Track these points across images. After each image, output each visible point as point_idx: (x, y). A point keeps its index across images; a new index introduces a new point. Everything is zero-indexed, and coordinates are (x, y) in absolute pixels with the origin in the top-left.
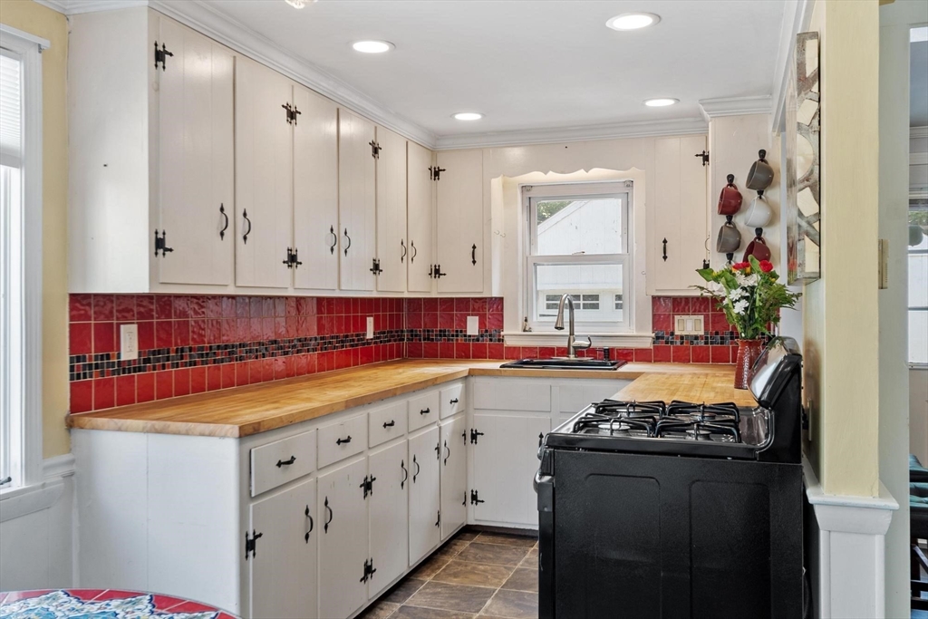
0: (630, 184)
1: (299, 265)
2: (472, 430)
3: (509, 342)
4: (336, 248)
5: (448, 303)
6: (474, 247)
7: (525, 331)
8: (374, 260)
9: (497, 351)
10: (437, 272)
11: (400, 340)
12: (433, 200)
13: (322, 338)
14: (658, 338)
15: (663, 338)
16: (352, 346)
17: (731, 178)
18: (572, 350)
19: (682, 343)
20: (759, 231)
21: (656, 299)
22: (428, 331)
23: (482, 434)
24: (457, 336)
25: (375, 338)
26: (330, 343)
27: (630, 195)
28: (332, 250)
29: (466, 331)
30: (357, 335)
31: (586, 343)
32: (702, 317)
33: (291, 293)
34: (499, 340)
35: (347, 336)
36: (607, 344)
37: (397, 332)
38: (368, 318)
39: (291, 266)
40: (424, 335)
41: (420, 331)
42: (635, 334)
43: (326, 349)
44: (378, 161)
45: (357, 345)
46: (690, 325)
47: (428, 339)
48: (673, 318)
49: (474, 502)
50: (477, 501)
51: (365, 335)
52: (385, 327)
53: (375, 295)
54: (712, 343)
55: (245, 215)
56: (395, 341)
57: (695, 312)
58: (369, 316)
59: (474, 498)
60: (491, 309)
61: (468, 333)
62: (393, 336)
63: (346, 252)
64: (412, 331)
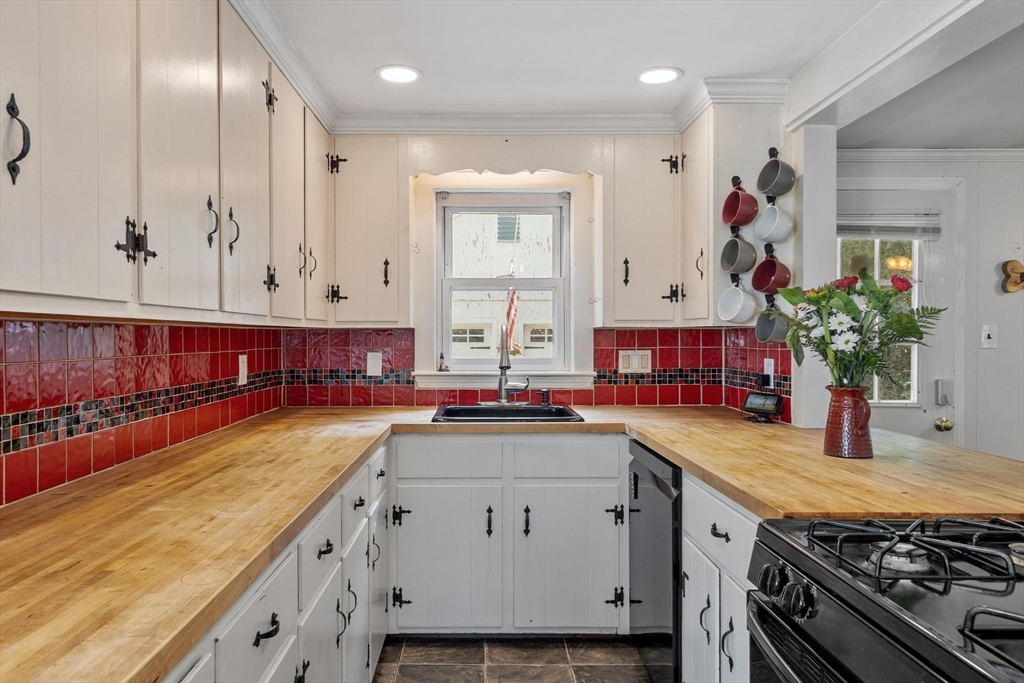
0: (567, 196)
1: (150, 258)
2: (394, 507)
3: (420, 384)
4: (215, 236)
5: (343, 338)
6: (386, 263)
7: (441, 370)
8: (269, 269)
9: (410, 398)
10: (335, 294)
11: (277, 384)
12: (332, 197)
13: (177, 391)
14: (599, 377)
15: (605, 377)
16: (220, 397)
17: (736, 181)
18: (504, 393)
19: (627, 382)
20: (769, 248)
21: (598, 332)
22: (315, 371)
23: (409, 512)
24: (354, 377)
25: (249, 383)
26: (189, 396)
27: (565, 210)
28: (210, 239)
29: (365, 371)
30: (227, 382)
31: (522, 385)
32: (649, 353)
33: (133, 311)
34: (409, 382)
35: (213, 384)
36: (544, 386)
37: (274, 373)
38: (240, 357)
39: (134, 259)
40: (309, 377)
41: (304, 372)
42: (573, 372)
43: (183, 406)
44: (273, 116)
45: (227, 396)
46: (636, 362)
47: (315, 382)
48: (617, 354)
49: (398, 604)
50: (402, 602)
51: (235, 380)
52: (260, 367)
53: (268, 322)
54: (659, 382)
55: (12, 110)
56: (272, 385)
57: (643, 346)
58: (242, 353)
59: (398, 598)
60: (399, 341)
61: (369, 374)
62: (270, 379)
63: (231, 247)
64: (292, 372)
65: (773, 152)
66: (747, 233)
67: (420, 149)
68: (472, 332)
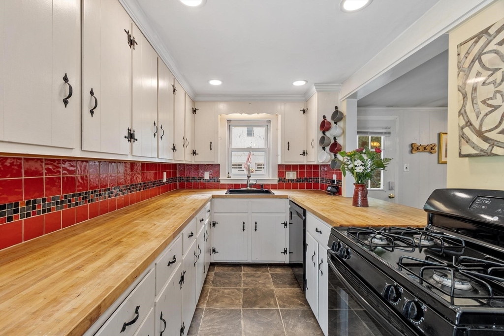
0: (269, 121)
1: (135, 141)
2: (213, 221)
3: (222, 182)
4: (156, 134)
5: (197, 167)
6: (211, 143)
7: (228, 177)
8: (173, 144)
9: (218, 186)
10: (194, 153)
11: (176, 182)
12: (194, 121)
13: (144, 184)
14: (279, 180)
15: (281, 180)
16: (157, 186)
17: (324, 117)
18: (248, 185)
19: (288, 182)
20: (335, 139)
21: (279, 166)
22: (188, 178)
23: (218, 223)
24: (200, 180)
25: (167, 181)
26: (147, 185)
27: (269, 126)
28: (155, 135)
30: (160, 181)
31: (255, 183)
32: (296, 172)
33: (130, 158)
34: (218, 181)
35: (155, 181)
36: (262, 183)
37: (175, 178)
38: (164, 173)
39: (130, 141)
40: (186, 179)
41: (184, 178)
42: (271, 178)
43: (146, 188)
44: (175, 96)
45: (160, 185)
46: (291, 175)
47: (188, 181)
48: (285, 172)
50: (215, 252)
51: (162, 180)
52: (170, 176)
53: (173, 162)
54: (299, 182)
55: (92, 93)
56: (174, 182)
57: (294, 170)
59: (214, 251)
60: (215, 168)
61: (205, 179)
62: (173, 180)
63: (161, 138)
64: (181, 178)
65: (336, 108)
66: (328, 134)
67: (222, 107)
68: (238, 165)
